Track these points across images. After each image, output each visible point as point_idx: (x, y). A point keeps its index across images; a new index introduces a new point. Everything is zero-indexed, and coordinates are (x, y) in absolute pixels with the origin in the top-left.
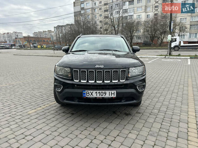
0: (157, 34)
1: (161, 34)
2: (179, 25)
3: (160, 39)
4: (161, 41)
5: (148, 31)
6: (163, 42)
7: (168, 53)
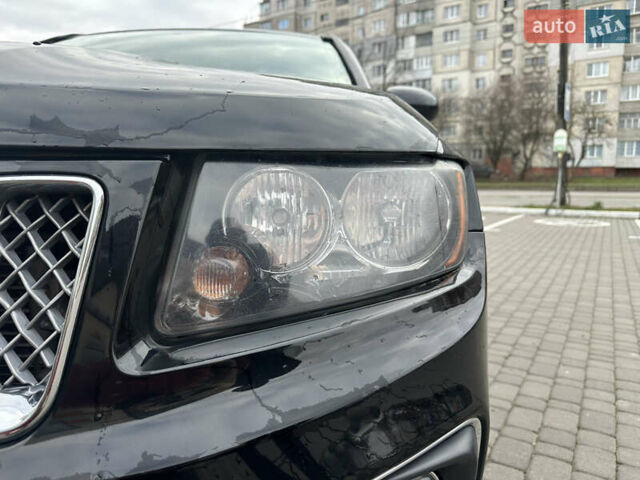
0: (509, 142)
1: (525, 139)
2: (584, 111)
3: (521, 156)
4: (526, 165)
5: (479, 130)
6: (531, 168)
7: (555, 200)
